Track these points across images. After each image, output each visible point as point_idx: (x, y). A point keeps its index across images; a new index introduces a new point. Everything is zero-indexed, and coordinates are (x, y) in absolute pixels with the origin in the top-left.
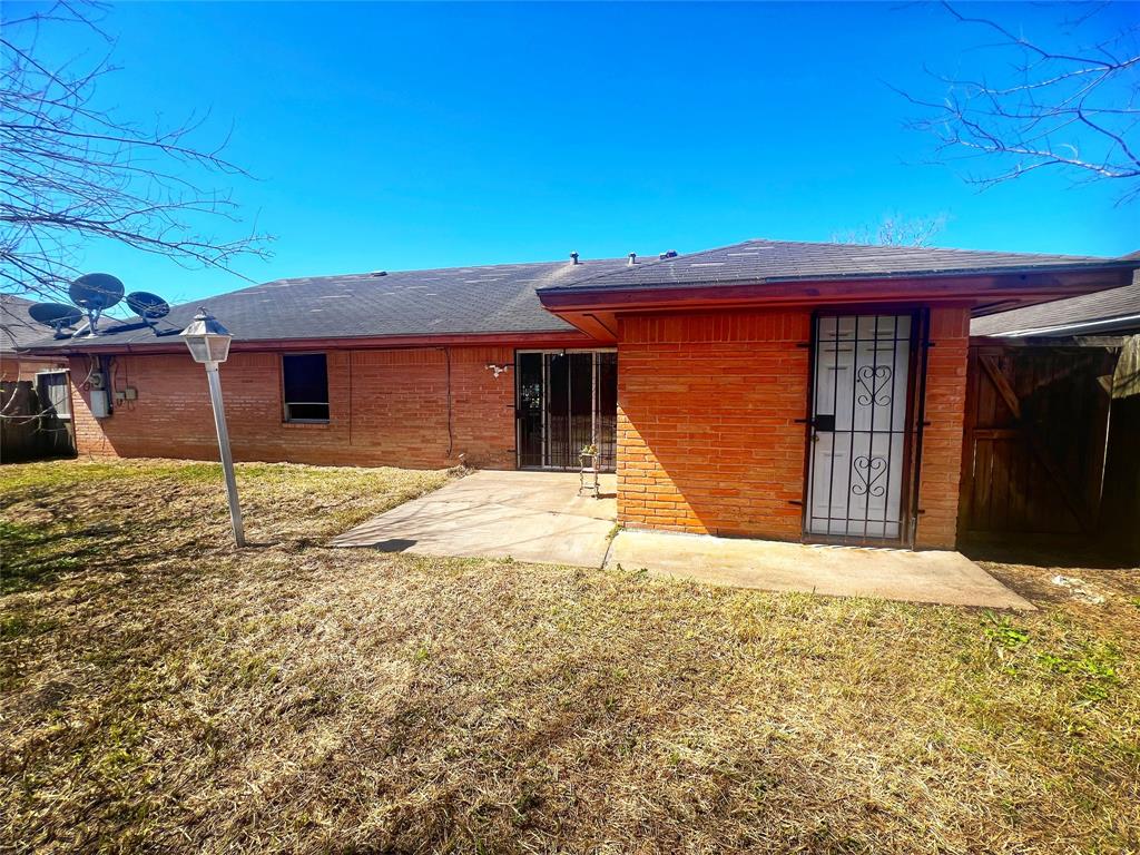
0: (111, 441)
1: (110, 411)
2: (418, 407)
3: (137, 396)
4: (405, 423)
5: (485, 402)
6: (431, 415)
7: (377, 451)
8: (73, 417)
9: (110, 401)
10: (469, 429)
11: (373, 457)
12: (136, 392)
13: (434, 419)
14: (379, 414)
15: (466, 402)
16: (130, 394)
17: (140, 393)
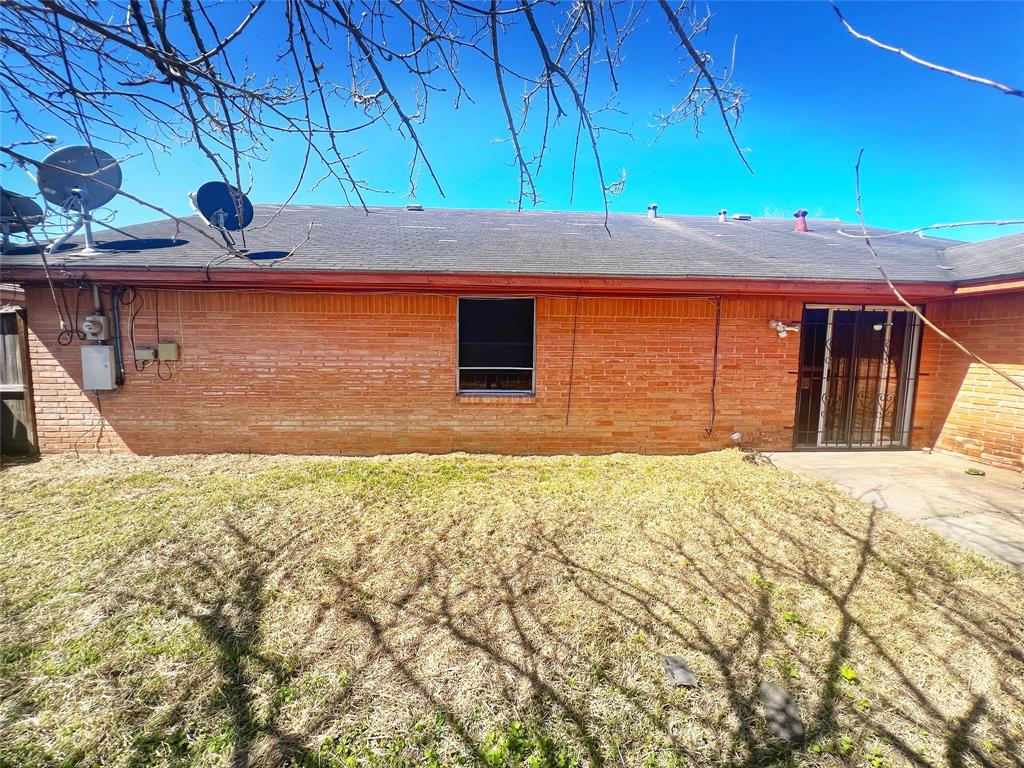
0: (117, 428)
1: (120, 380)
2: (671, 374)
3: (179, 354)
4: (649, 395)
5: (761, 368)
6: (687, 384)
7: (606, 433)
8: (31, 390)
9: (119, 362)
10: (738, 402)
11: (598, 441)
12: (179, 348)
13: (692, 388)
14: (613, 383)
15: (736, 367)
16: (167, 352)
17: (185, 351)
